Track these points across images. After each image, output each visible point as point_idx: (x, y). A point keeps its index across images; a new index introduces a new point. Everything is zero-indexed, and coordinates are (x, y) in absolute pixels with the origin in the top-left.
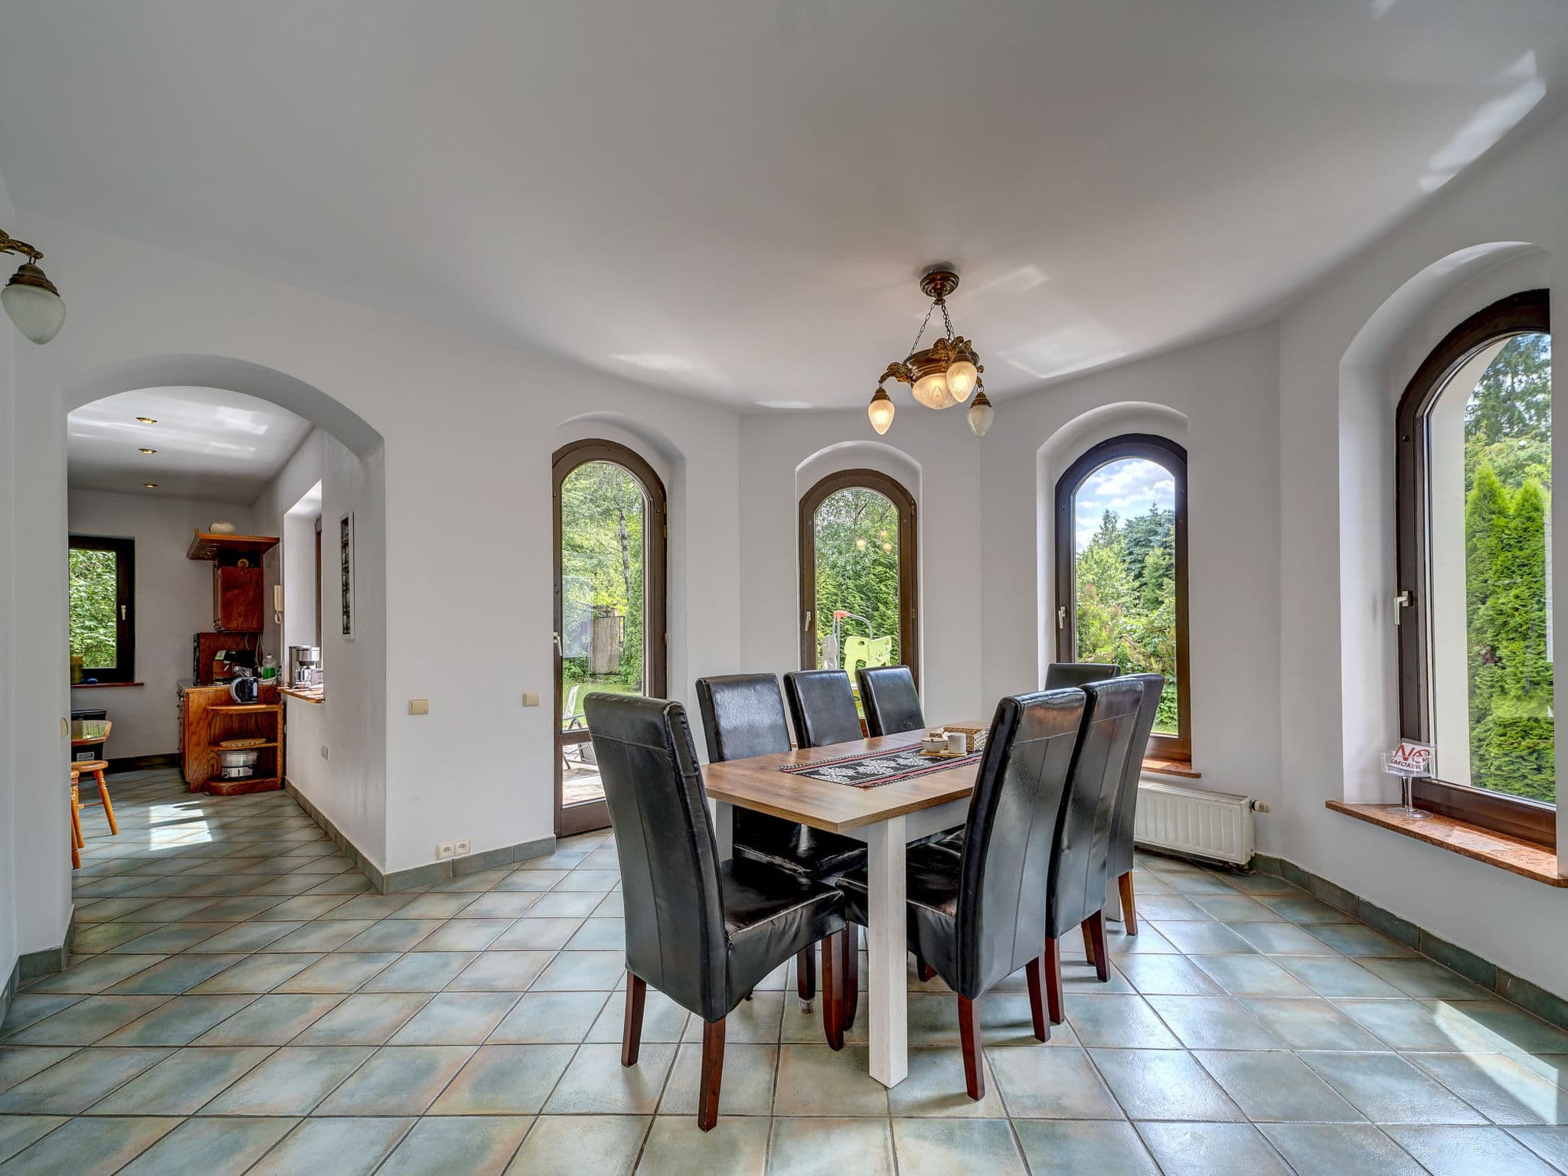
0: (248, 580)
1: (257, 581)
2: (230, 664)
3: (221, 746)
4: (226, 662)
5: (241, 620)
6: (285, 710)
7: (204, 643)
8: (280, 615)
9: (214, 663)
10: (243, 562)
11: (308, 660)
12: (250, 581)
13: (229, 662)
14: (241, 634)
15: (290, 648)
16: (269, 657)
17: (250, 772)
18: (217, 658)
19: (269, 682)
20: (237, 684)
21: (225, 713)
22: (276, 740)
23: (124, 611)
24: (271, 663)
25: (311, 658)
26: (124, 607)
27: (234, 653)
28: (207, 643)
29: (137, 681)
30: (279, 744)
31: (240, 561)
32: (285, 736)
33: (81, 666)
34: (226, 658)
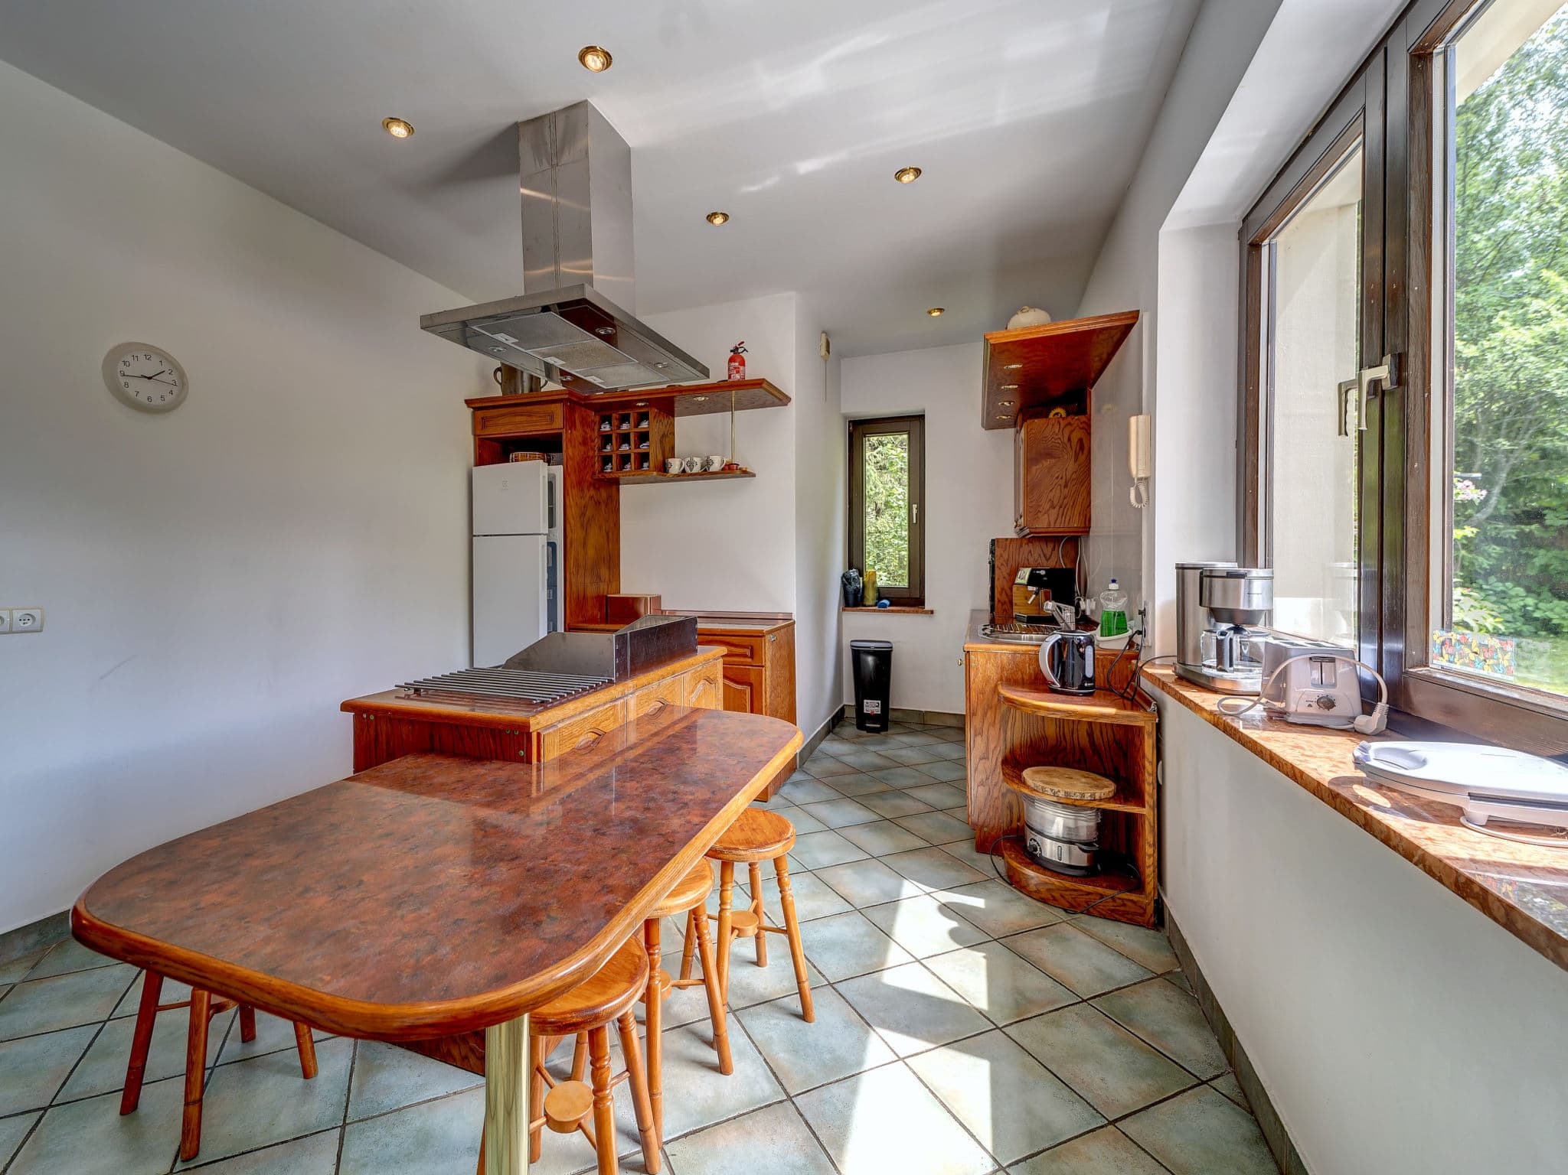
0: (1066, 440)
1: (1081, 440)
2: (1037, 593)
3: (1024, 783)
4: (1030, 588)
5: (1054, 512)
6: (1159, 728)
7: (1001, 556)
8: (1142, 488)
9: (1015, 588)
10: (1057, 414)
11: (1243, 606)
12: (1069, 440)
13: (1035, 589)
14: (1051, 539)
15: (1181, 569)
16: (1113, 586)
17: (1081, 859)
18: (1018, 581)
19: (1116, 643)
20: (1053, 646)
21: (1029, 710)
22: (1139, 800)
23: (915, 511)
24: (1116, 600)
25: (1249, 602)
26: (915, 506)
27: (1043, 573)
28: (1006, 557)
29: (927, 607)
30: (1147, 812)
31: (1053, 412)
32: (1160, 789)
33: (875, 582)
34: (1031, 582)
